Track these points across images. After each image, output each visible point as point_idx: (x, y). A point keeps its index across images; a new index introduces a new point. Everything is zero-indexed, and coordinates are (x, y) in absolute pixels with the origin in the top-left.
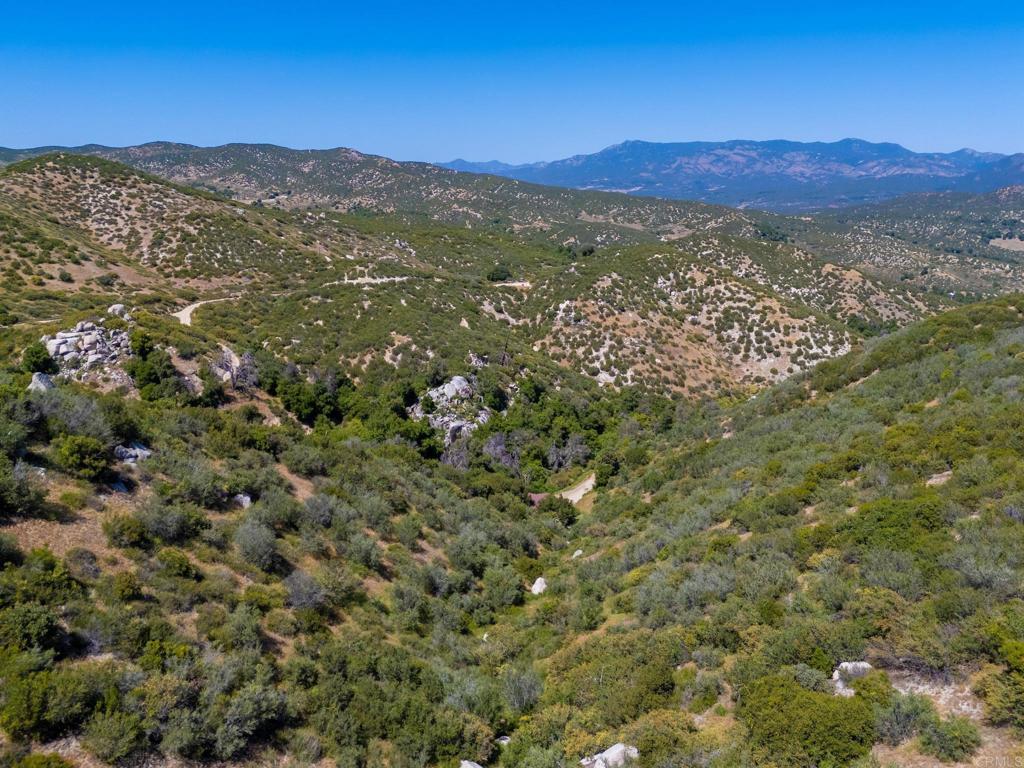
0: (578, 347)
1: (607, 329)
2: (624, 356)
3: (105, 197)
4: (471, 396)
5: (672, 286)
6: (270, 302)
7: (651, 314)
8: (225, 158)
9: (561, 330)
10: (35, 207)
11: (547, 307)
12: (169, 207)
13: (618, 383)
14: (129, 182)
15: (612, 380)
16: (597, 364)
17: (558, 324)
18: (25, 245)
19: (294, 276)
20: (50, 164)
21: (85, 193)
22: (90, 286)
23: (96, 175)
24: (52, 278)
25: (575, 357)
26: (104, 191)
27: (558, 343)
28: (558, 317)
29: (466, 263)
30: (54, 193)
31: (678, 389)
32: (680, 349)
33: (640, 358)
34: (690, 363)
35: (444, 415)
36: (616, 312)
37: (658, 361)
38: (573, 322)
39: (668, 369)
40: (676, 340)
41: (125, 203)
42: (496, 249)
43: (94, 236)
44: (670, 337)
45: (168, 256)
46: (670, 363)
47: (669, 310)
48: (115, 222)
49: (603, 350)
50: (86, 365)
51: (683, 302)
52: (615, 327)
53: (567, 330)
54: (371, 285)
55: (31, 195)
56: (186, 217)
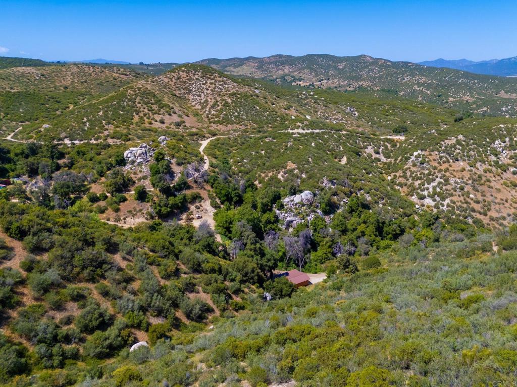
0: (417, 180)
1: (440, 171)
2: (447, 190)
3: (200, 84)
4: (311, 204)
5: (505, 146)
6: (248, 139)
7: (478, 164)
8: (303, 62)
9: (410, 168)
10: (169, 88)
11: (406, 153)
12: (225, 89)
13: (436, 207)
14: (212, 77)
15: (433, 204)
16: (426, 193)
17: (410, 164)
18: (152, 106)
19: (268, 126)
20: (183, 69)
21: (193, 82)
22: (171, 126)
23: (200, 74)
24: (156, 121)
25: (413, 186)
26: (201, 81)
27: (405, 177)
28: (411, 160)
29: (387, 121)
30: (180, 82)
31: (481, 217)
32: (494, 190)
33: (458, 192)
34: (497, 201)
35: (286, 213)
36: (451, 161)
37: (471, 196)
38: (419, 164)
39: (478, 202)
40: (492, 184)
41: (207, 87)
42: (414, 114)
43: (190, 102)
44: (489, 181)
45: (215, 113)
46: (480, 198)
47: (496, 163)
48: (200, 96)
49: (434, 184)
50: (136, 164)
51: (510, 158)
52: (447, 170)
53: (413, 169)
54: (299, 133)
55: (170, 83)
56: (230, 94)
